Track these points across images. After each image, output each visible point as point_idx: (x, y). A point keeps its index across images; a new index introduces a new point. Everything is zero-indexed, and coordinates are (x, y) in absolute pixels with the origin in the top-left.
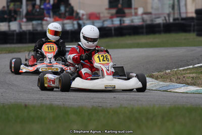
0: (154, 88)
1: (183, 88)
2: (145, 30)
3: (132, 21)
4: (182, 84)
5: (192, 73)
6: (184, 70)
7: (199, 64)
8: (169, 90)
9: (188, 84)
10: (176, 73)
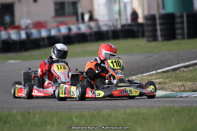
2: (93, 38)
3: (79, 29)
5: (159, 79)
6: (149, 76)
7: (160, 69)
10: (142, 79)
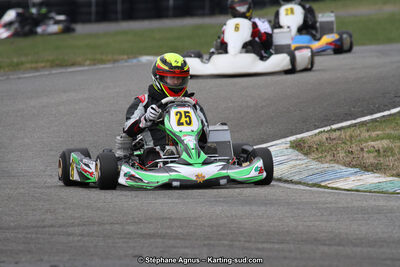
0: (296, 178)
1: (353, 178)
4: (354, 166)
8: (323, 184)
9: (366, 168)
